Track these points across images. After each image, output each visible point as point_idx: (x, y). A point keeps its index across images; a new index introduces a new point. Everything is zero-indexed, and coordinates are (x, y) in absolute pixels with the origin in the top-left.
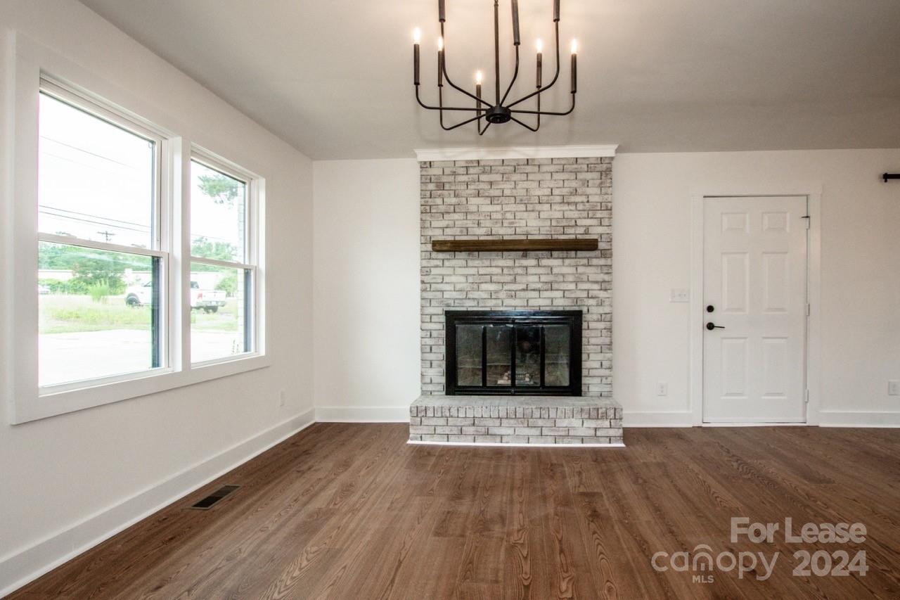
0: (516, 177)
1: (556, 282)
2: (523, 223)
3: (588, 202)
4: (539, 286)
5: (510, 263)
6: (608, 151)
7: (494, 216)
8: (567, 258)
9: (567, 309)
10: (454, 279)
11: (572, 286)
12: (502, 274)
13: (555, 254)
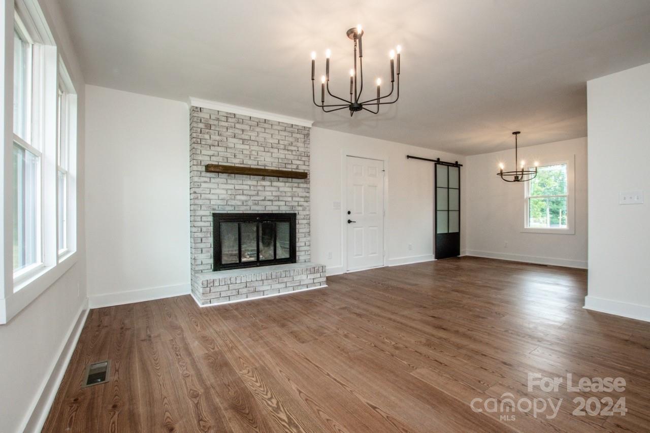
0: (258, 129)
1: (281, 196)
2: (262, 159)
3: (298, 151)
4: (272, 198)
5: (254, 183)
6: (308, 123)
7: (245, 152)
8: (287, 182)
9: (287, 212)
10: (218, 191)
11: (290, 199)
12: (250, 190)
13: (281, 179)
